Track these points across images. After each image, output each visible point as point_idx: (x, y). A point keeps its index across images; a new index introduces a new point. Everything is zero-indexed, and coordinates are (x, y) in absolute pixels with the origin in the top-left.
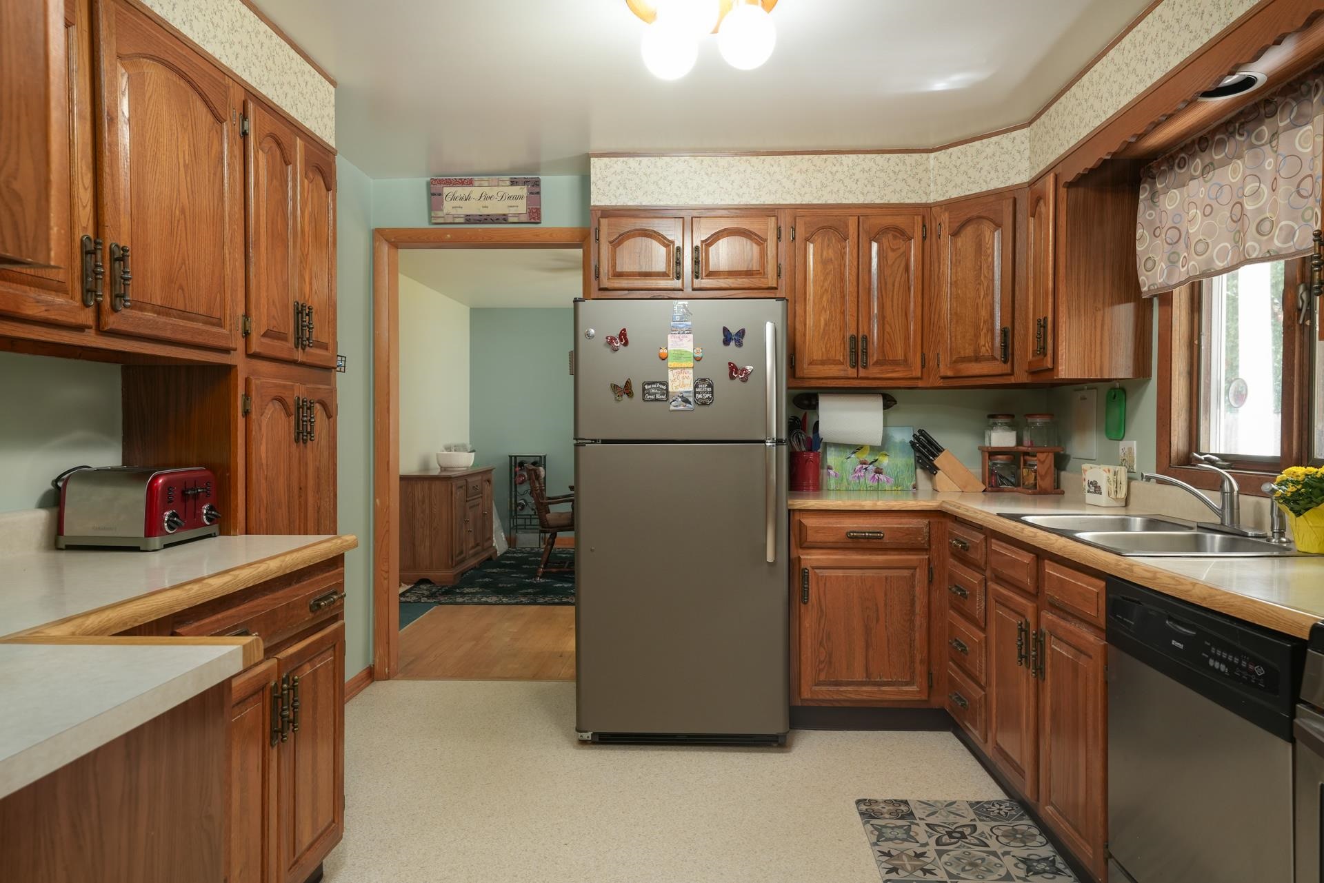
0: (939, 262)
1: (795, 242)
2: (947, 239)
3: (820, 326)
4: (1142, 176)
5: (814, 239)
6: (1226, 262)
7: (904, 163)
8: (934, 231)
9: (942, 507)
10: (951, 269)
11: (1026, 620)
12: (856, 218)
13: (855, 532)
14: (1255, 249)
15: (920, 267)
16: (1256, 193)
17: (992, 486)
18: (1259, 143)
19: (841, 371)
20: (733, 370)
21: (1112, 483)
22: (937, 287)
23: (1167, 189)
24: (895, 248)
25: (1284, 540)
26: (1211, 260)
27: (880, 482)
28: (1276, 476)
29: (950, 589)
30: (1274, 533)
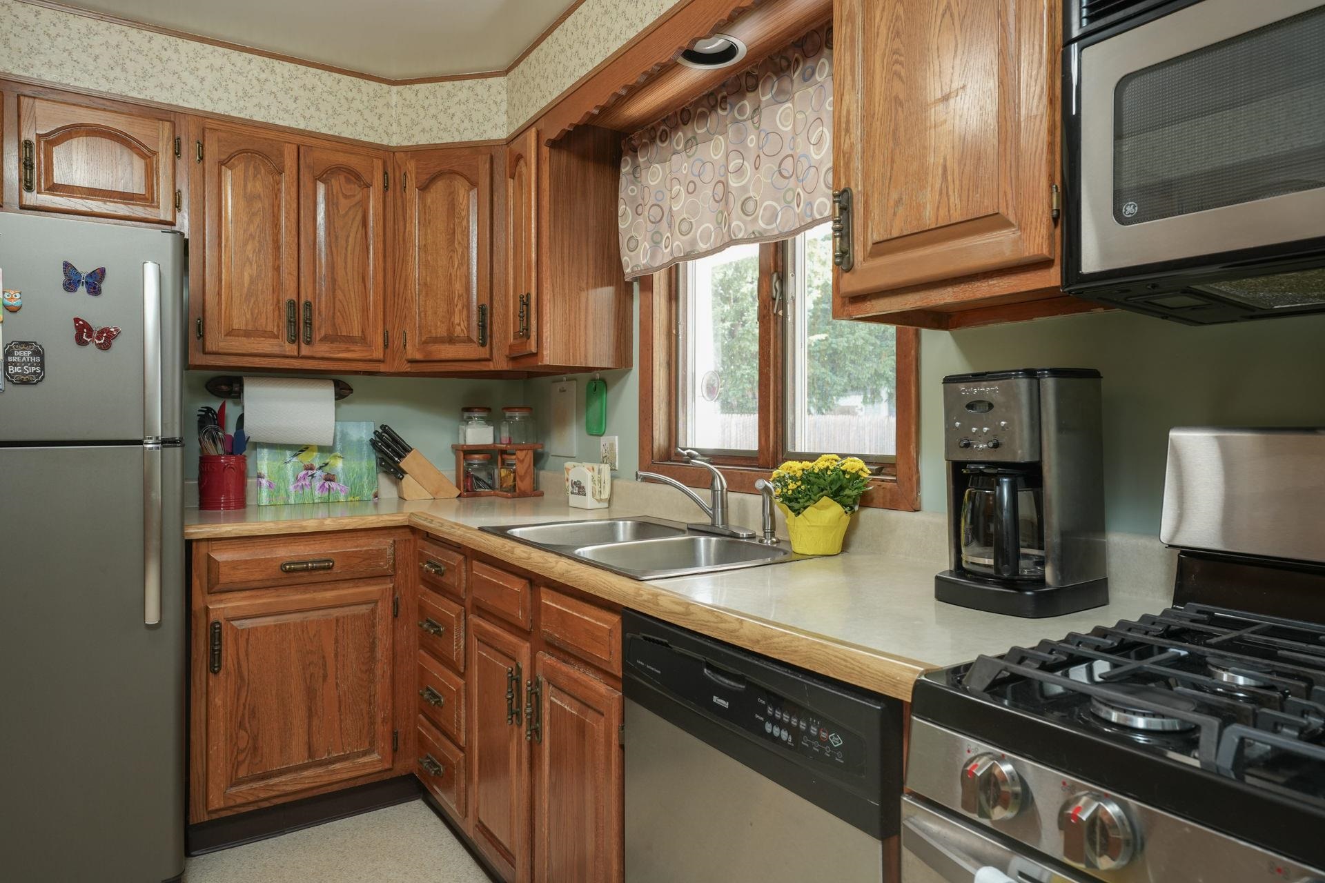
0: (405, 220)
1: (204, 164)
2: (413, 193)
3: (244, 284)
4: (623, 148)
5: (234, 164)
6: (708, 245)
7: (359, 91)
8: (397, 181)
9: (409, 521)
10: (419, 230)
11: (517, 665)
12: (295, 147)
13: (294, 563)
14: (740, 230)
15: (381, 223)
16: (739, 170)
17: (467, 491)
18: (740, 118)
19: (276, 347)
20: (83, 331)
21: (597, 483)
22: (402, 251)
23: (649, 163)
24: (348, 194)
25: (774, 540)
26: (693, 242)
27: (332, 492)
28: (772, 472)
29: (421, 626)
30: (765, 532)
